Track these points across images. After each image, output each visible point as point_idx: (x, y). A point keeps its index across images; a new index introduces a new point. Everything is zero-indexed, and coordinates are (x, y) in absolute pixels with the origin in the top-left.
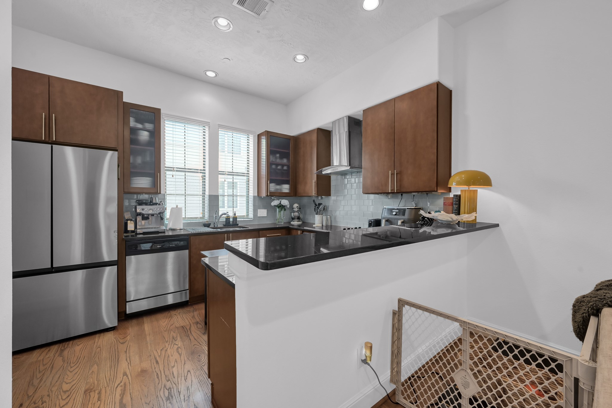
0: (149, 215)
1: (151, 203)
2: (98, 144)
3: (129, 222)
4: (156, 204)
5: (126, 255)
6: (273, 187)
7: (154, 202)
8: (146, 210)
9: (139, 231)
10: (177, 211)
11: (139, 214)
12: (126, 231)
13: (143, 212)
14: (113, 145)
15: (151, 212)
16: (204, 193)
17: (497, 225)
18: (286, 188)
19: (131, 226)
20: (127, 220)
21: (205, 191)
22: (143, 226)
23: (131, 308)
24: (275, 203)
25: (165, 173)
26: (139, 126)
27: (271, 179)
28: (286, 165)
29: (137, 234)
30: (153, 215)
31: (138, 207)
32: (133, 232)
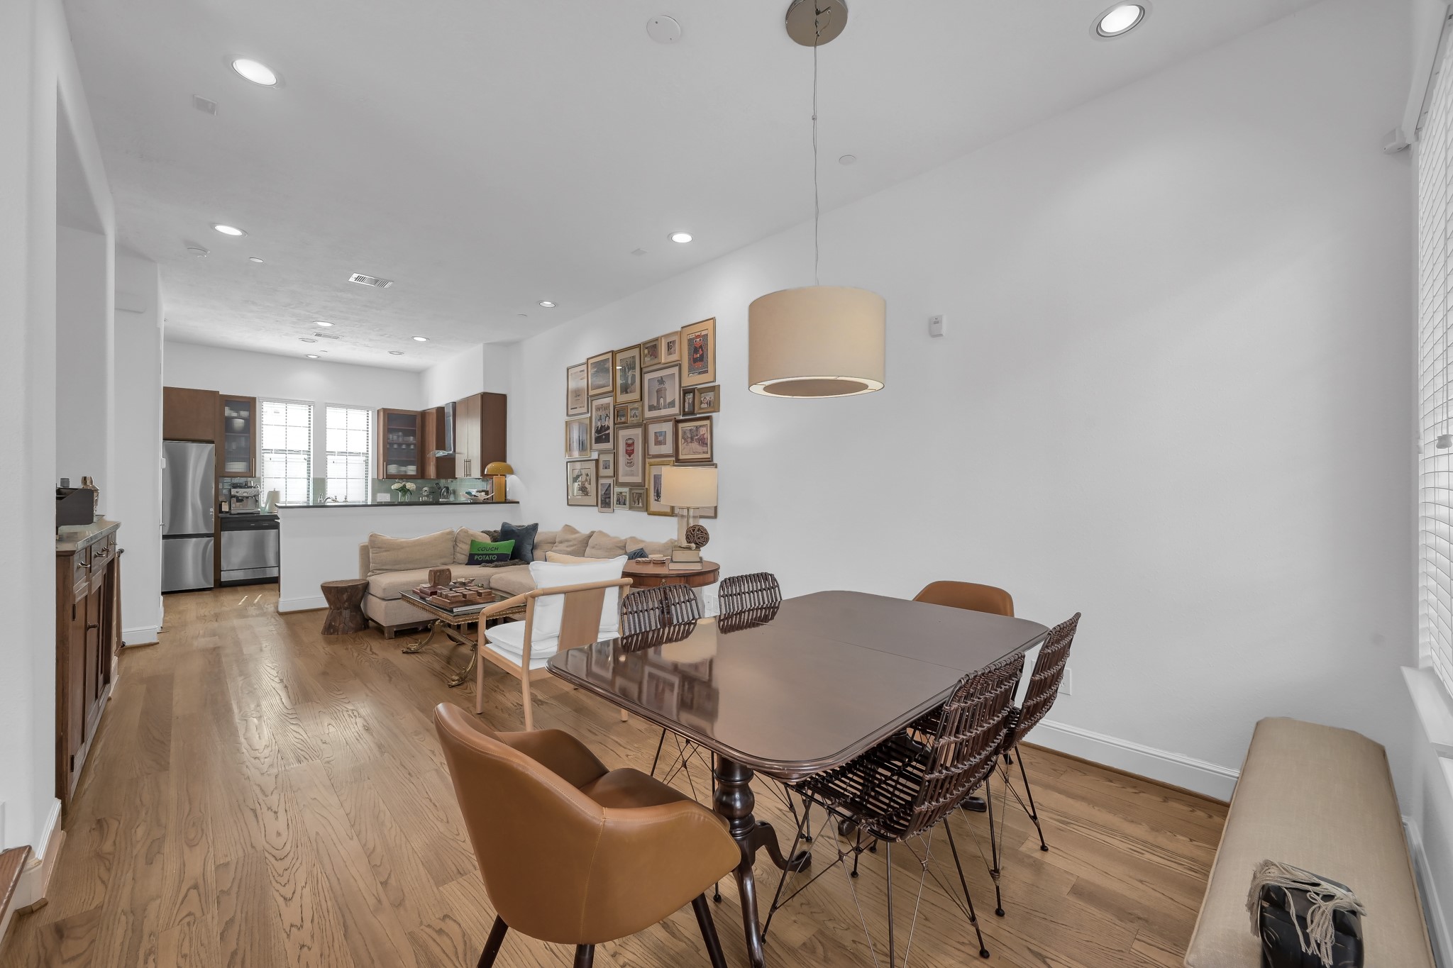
0: (243, 497)
1: (246, 486)
2: (196, 437)
3: (223, 503)
4: (251, 487)
5: (221, 531)
6: (393, 469)
7: (249, 485)
8: (241, 492)
9: (233, 512)
10: (274, 495)
11: (234, 496)
12: (221, 512)
13: (238, 495)
14: (210, 438)
15: (245, 495)
16: (309, 476)
17: (518, 503)
18: (411, 470)
19: (225, 508)
20: (222, 502)
21: (309, 473)
22: (237, 508)
23: (225, 577)
24: (395, 486)
25: (263, 456)
26: (234, 414)
27: (388, 461)
28: (413, 444)
29: (231, 514)
30: (247, 497)
31: (232, 490)
32: (227, 512)
